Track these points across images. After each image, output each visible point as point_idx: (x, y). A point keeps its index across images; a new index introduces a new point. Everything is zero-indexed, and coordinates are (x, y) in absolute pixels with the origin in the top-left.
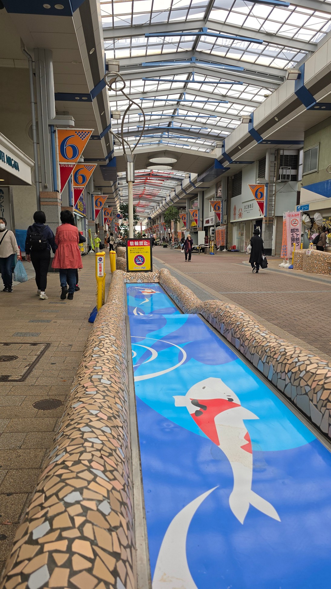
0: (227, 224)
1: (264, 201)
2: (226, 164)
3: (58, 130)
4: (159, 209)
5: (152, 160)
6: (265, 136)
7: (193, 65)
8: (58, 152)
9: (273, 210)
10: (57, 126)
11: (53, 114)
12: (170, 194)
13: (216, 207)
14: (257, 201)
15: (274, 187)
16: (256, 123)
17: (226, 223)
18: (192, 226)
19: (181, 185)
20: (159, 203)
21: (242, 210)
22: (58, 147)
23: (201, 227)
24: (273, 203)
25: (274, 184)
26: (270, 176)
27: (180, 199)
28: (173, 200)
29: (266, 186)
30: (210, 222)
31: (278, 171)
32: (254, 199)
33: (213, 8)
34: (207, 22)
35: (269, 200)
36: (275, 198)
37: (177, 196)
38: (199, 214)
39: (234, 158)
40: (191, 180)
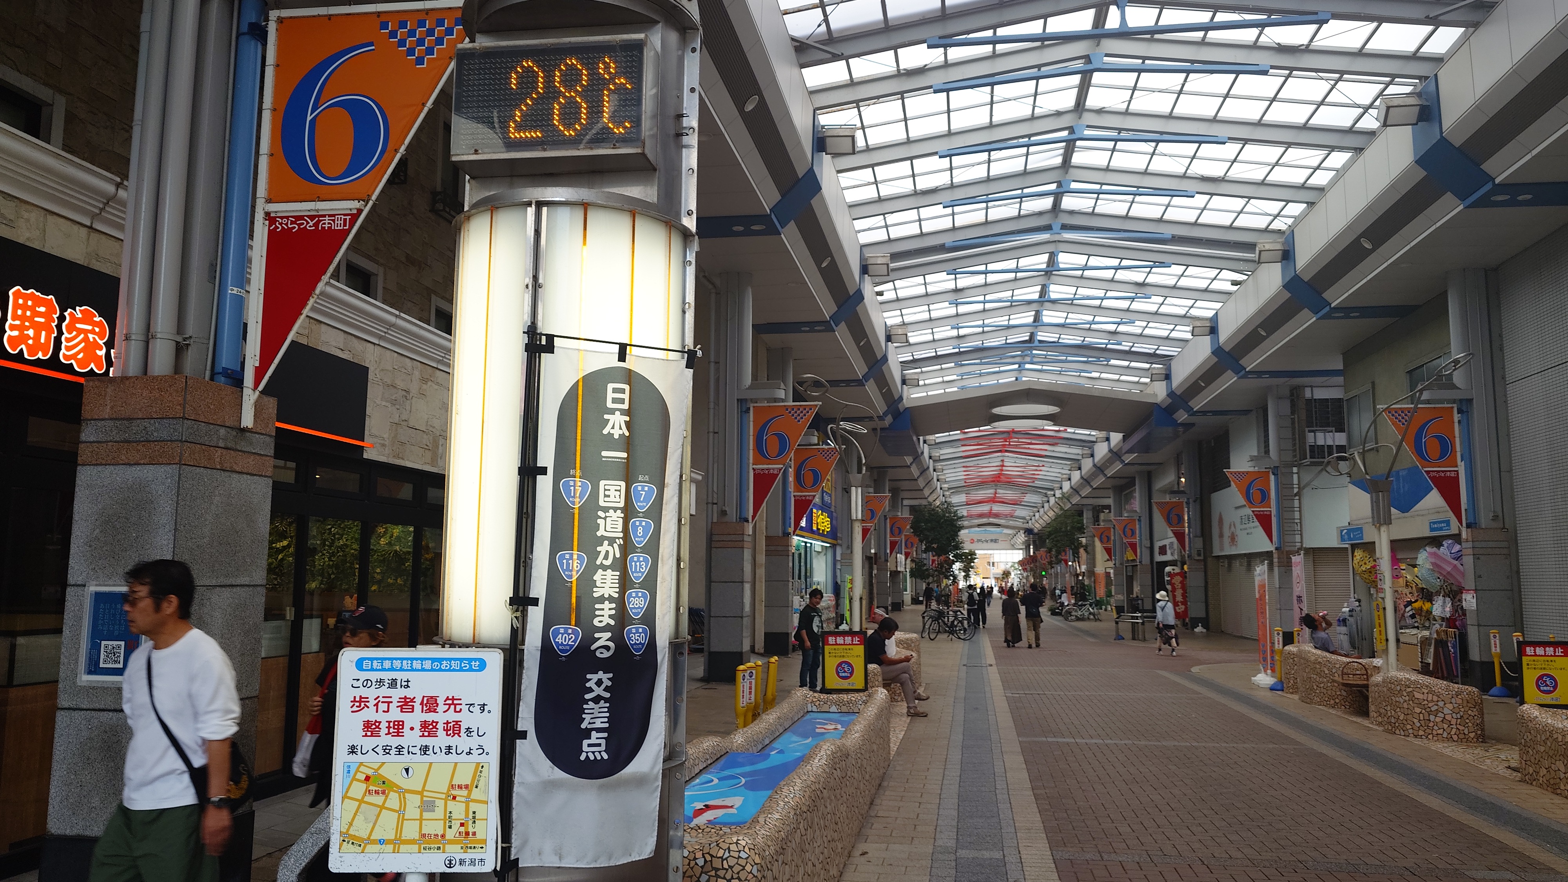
0: (1205, 561)
1: (1272, 510)
2: (1182, 416)
3: (754, 407)
4: (1048, 511)
5: (997, 411)
6: (1252, 362)
7: (1057, 237)
8: (751, 447)
9: (1296, 532)
10: (752, 401)
11: (748, 380)
12: (1070, 475)
13: (1173, 517)
14: (1253, 511)
15: (1295, 477)
16: (1224, 335)
17: (1202, 558)
18: (1128, 560)
19: (1092, 455)
20: (1046, 495)
21: (1235, 527)
22: (751, 438)
23: (1149, 563)
24: (1297, 515)
25: (1295, 470)
26: (1280, 450)
27: (1095, 488)
28: (1078, 490)
29: (1274, 474)
30: (1169, 552)
31: (1303, 438)
32: (1245, 506)
33: (1076, 149)
34: (1071, 170)
35: (1285, 508)
36: (1300, 503)
37: (1086, 481)
38: (1140, 530)
39: (1198, 403)
40: (1112, 445)
